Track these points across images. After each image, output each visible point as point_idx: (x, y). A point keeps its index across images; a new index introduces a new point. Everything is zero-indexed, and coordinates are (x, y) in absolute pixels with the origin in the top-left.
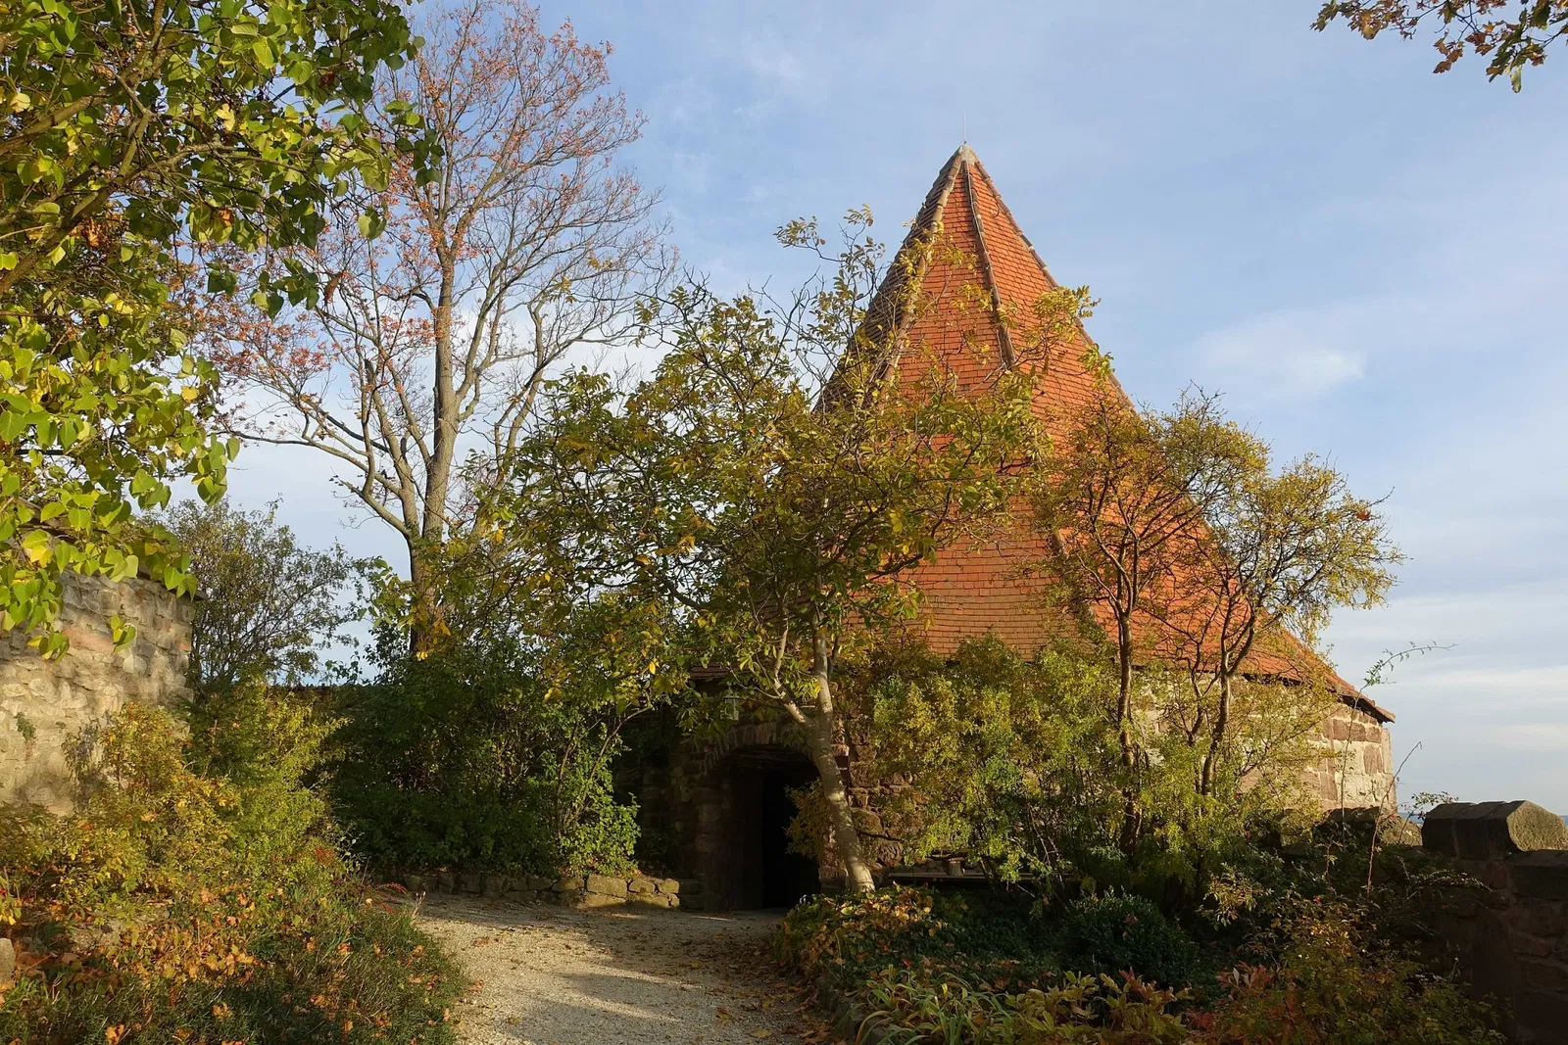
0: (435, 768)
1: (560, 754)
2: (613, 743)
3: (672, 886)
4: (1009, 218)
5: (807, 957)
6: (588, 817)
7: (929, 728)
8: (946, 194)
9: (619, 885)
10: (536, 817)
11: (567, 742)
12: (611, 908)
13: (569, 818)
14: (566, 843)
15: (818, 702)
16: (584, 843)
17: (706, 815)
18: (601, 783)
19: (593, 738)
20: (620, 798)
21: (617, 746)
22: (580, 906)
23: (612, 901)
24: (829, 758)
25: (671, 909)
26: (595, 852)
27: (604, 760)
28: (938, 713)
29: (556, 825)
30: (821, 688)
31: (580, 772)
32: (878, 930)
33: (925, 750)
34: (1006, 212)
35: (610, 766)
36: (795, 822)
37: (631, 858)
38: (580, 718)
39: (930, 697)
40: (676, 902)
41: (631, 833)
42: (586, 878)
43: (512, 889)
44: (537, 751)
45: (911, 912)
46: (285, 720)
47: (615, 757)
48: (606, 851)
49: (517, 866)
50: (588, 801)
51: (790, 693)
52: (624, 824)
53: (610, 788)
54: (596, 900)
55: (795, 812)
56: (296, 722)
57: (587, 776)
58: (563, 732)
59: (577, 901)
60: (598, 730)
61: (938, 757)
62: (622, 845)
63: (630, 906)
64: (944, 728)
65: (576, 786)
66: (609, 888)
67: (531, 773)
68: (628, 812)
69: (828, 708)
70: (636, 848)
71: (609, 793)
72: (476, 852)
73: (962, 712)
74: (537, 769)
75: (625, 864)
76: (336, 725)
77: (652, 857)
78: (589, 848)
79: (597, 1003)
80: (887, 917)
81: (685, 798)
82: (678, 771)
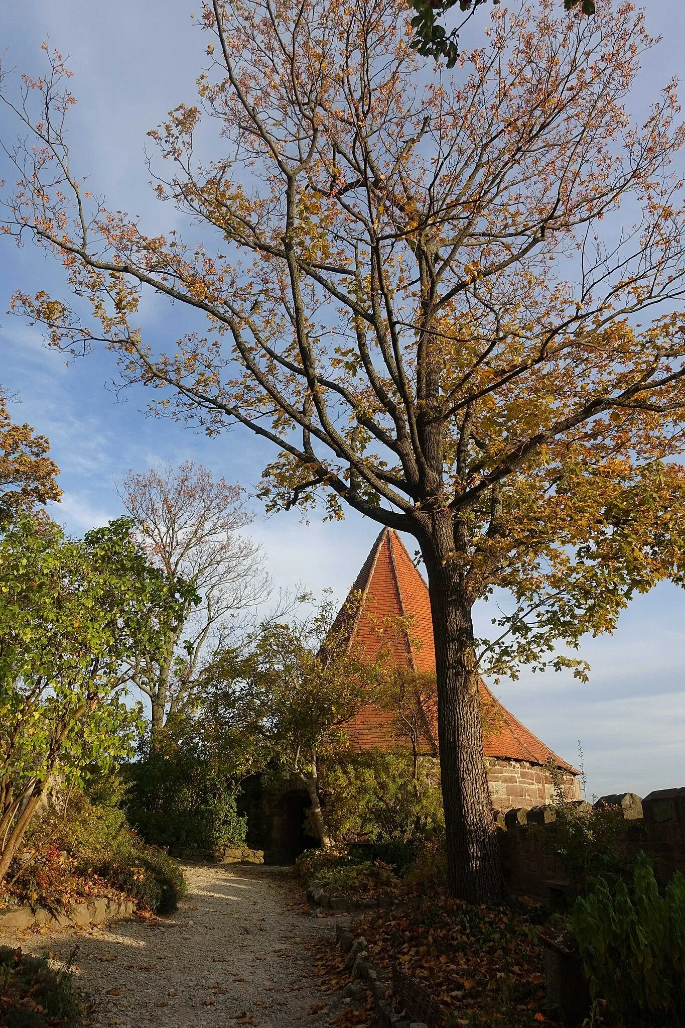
0: (161, 801)
1: (215, 794)
2: (237, 789)
3: (261, 853)
4: (407, 555)
5: (302, 869)
6: (226, 823)
7: (344, 784)
8: (381, 545)
9: (238, 853)
10: (204, 823)
11: (218, 789)
12: (235, 863)
13: (217, 824)
14: (216, 834)
15: (311, 774)
16: (223, 835)
17: (276, 821)
18: (232, 807)
19: (229, 788)
20: (240, 814)
21: (239, 791)
22: (222, 863)
23: (235, 860)
24: (315, 795)
25: (261, 864)
26: (229, 839)
27: (233, 797)
28: (348, 779)
29: (213, 828)
30: (313, 768)
31: (223, 802)
32: (327, 859)
33: (344, 792)
34: (406, 552)
35: (236, 800)
36: (306, 822)
37: (244, 841)
38: (224, 779)
39: (346, 772)
40: (263, 861)
41: (245, 829)
42: (224, 850)
43: (193, 855)
44: (205, 793)
45: (340, 853)
46: (113, 783)
47: (238, 796)
48: (233, 838)
49: (196, 845)
50: (226, 816)
51: (301, 771)
52: (241, 826)
53: (236, 810)
54: (228, 860)
55: (306, 818)
56: (117, 784)
57: (226, 804)
58: (216, 785)
59: (220, 861)
60: (231, 784)
61: (348, 795)
62: (240, 835)
63: (243, 862)
64: (350, 784)
65: (221, 810)
66: (235, 854)
67: (202, 803)
68: (243, 820)
69: (315, 776)
70: (246, 836)
71: (235, 812)
72: (178, 839)
73: (357, 778)
74: (205, 801)
75: (241, 844)
76: (131, 784)
77: (253, 841)
78: (226, 836)
79: (228, 884)
80: (331, 855)
81: (267, 814)
82: (265, 802)
